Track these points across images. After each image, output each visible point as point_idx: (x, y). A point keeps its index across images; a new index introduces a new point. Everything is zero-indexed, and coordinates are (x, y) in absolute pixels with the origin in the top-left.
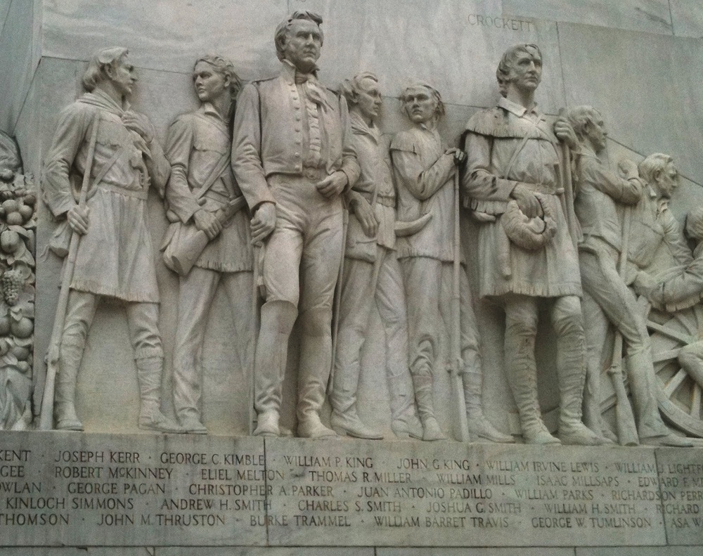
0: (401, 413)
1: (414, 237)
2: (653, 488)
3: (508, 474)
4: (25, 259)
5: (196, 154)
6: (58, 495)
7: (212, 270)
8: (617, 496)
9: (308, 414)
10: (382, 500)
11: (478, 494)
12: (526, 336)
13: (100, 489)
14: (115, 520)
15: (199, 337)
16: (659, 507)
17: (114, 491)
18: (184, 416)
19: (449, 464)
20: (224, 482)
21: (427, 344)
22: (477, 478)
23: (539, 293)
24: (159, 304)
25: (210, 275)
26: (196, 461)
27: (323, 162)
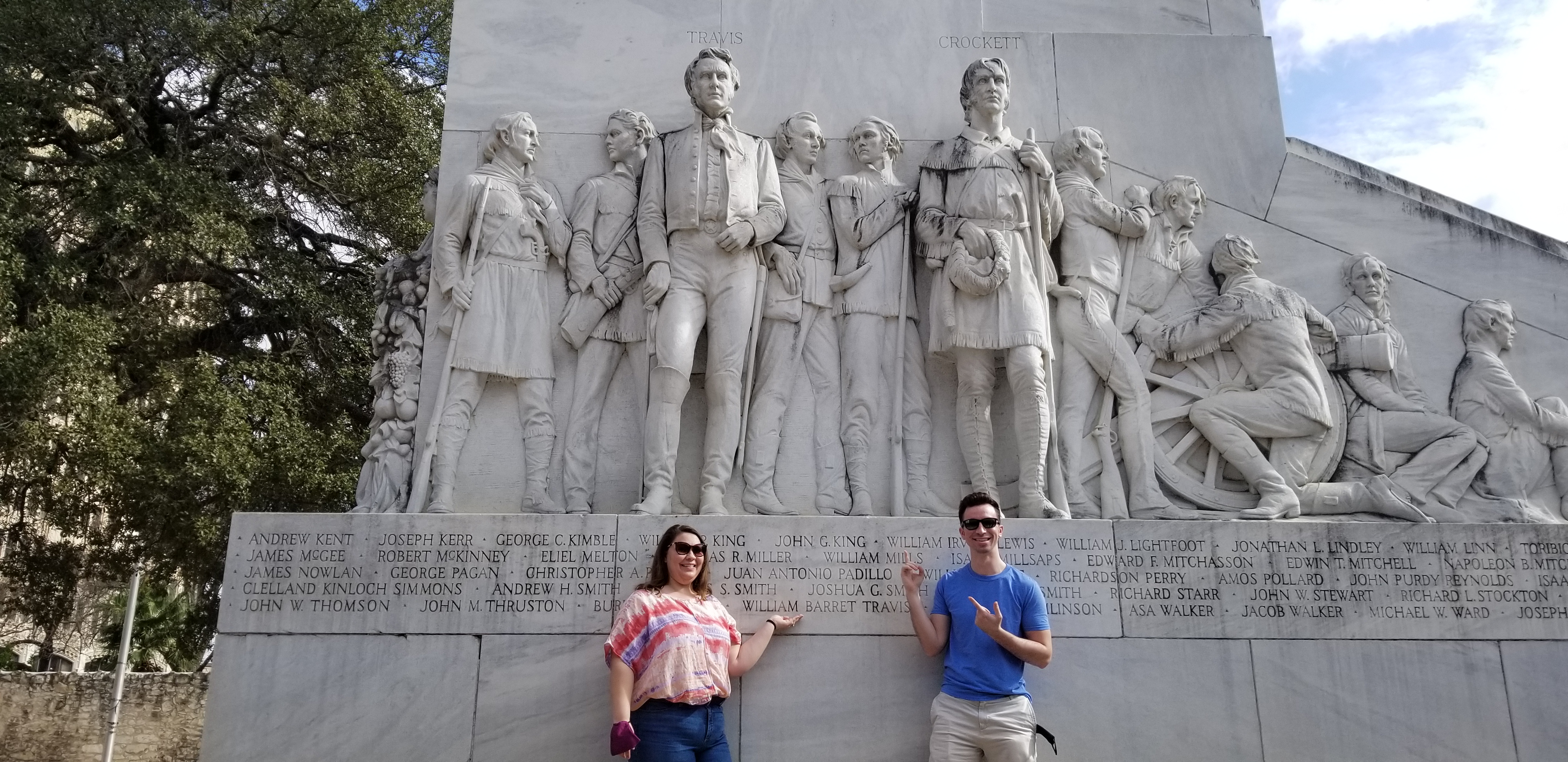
0: (826, 487)
1: (849, 292)
2: (1109, 569)
3: (915, 551)
4: (412, 341)
5: (601, 218)
6: (380, 580)
7: (611, 340)
8: (1058, 577)
9: (706, 491)
10: (753, 582)
11: (874, 575)
12: (976, 395)
13: (427, 574)
14: (440, 606)
15: (595, 413)
16: (1114, 591)
17: (442, 575)
18: (571, 497)
19: (840, 541)
20: (569, 565)
21: (862, 410)
22: (874, 555)
23: (988, 345)
24: (554, 380)
25: (609, 346)
26: (536, 542)
27: (722, 214)
